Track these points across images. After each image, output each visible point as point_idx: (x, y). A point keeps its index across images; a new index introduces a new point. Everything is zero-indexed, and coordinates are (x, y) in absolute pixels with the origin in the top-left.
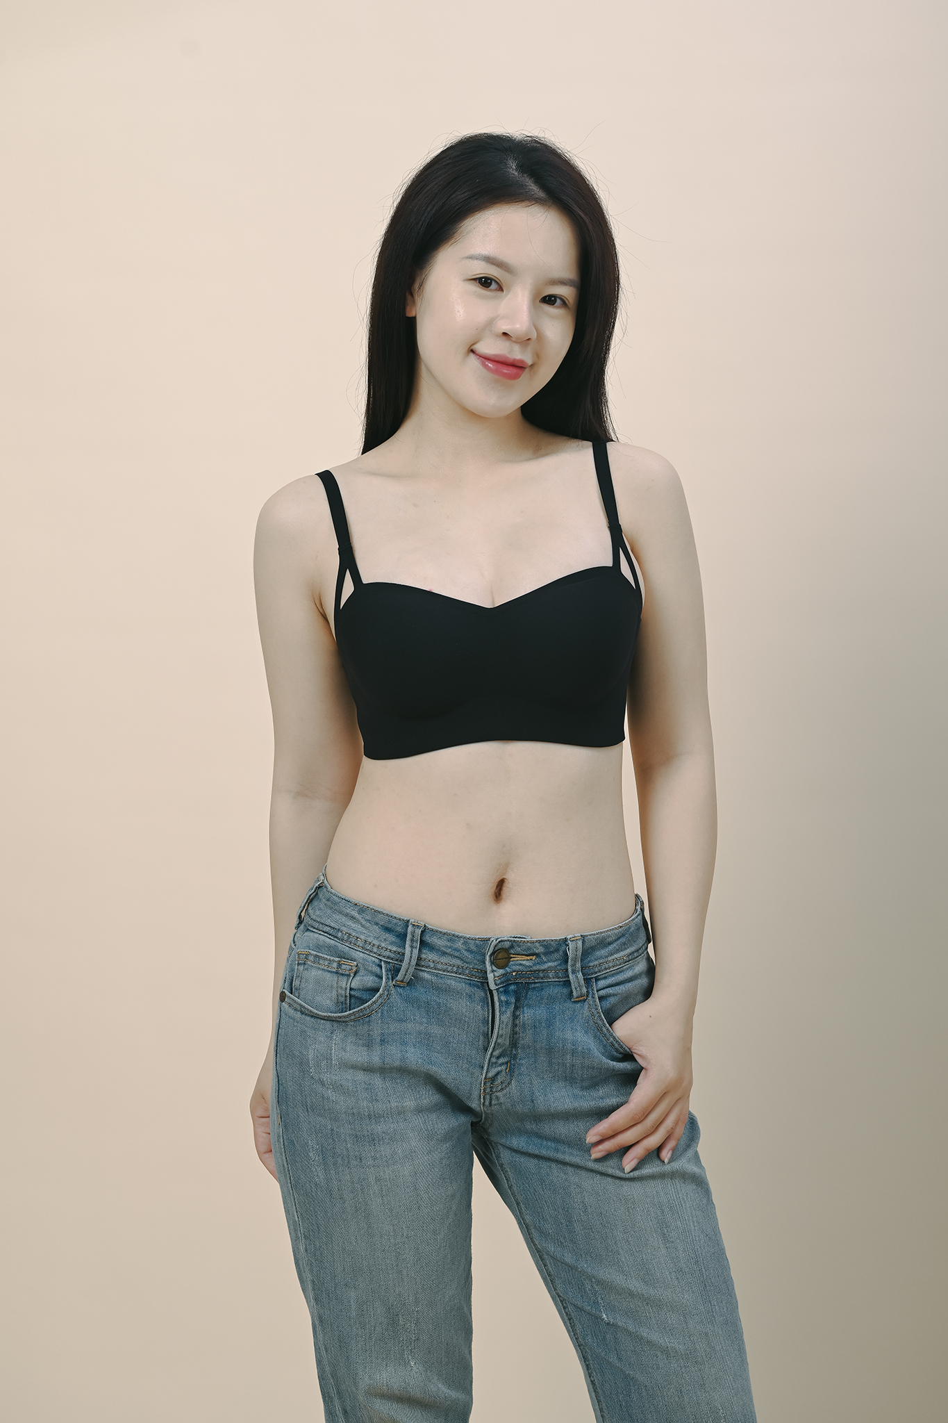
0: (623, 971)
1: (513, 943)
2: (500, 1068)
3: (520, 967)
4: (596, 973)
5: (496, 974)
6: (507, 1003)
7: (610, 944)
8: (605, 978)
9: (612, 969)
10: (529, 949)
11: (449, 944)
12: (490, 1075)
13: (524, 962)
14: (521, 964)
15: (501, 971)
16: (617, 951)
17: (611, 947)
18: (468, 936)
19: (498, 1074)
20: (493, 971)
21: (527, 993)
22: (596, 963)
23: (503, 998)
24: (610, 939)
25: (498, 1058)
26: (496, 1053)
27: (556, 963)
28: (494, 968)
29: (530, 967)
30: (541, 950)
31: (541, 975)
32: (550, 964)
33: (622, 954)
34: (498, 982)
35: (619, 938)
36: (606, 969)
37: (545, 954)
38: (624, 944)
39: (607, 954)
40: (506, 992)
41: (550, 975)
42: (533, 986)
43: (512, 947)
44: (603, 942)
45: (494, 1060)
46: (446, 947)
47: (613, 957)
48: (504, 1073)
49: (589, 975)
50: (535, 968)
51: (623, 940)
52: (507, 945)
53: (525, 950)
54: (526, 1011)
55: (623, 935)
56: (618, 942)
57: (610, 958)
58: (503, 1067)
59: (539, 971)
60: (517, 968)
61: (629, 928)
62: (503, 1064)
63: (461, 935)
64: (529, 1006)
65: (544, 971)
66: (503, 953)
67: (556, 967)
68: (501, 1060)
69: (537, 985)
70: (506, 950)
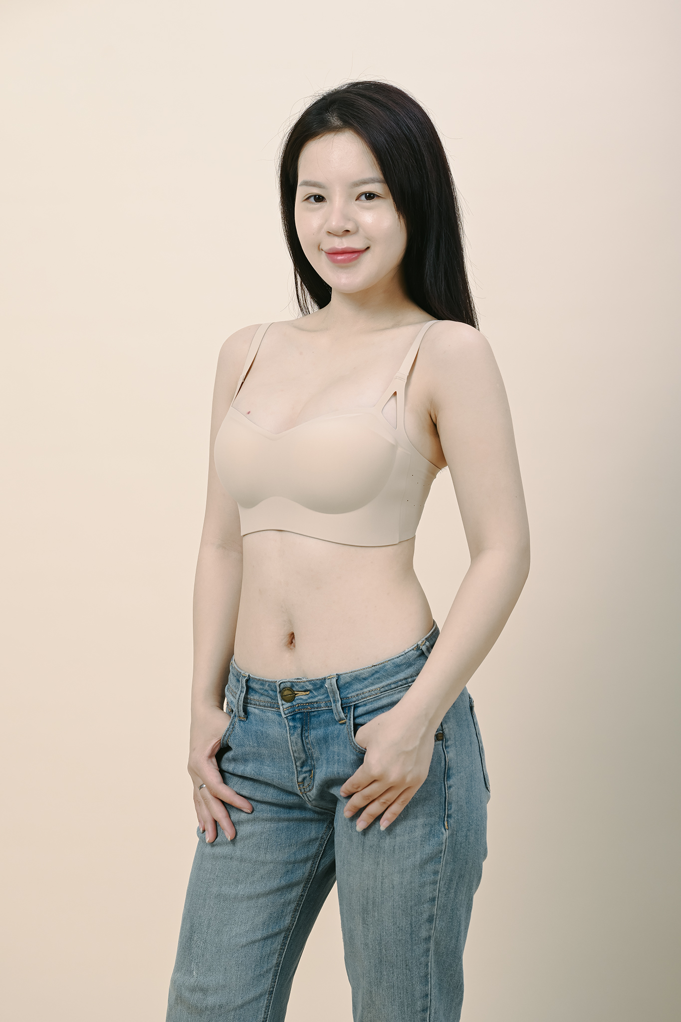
0: (381, 698)
1: (293, 684)
2: (304, 775)
3: (301, 701)
4: (355, 701)
5: (284, 706)
6: (295, 727)
7: (365, 679)
8: (365, 705)
9: (368, 698)
10: (303, 687)
11: (261, 687)
12: (300, 779)
13: (302, 697)
14: (301, 699)
15: (289, 704)
16: (372, 684)
17: (366, 682)
18: (271, 680)
19: (304, 779)
20: (283, 705)
21: (310, 719)
22: (353, 694)
23: (291, 724)
24: (364, 676)
25: (302, 767)
26: (298, 764)
27: (323, 697)
28: (284, 702)
29: (306, 700)
30: (310, 687)
31: (315, 705)
32: (319, 697)
33: (377, 686)
34: (286, 712)
35: (373, 675)
36: (362, 698)
37: (315, 689)
38: (378, 678)
39: (361, 687)
40: (294, 719)
41: (322, 705)
42: (313, 714)
43: (292, 686)
44: (357, 678)
45: (299, 769)
46: (260, 689)
47: (368, 689)
48: (308, 778)
49: (349, 704)
50: (309, 701)
51: (377, 676)
52: (289, 685)
53: (301, 688)
54: (312, 732)
55: (377, 672)
56: (373, 678)
57: (365, 690)
58: (307, 775)
59: (314, 702)
60: (299, 701)
61: (384, 666)
62: (306, 772)
63: (267, 680)
64: (314, 728)
65: (317, 702)
66: (288, 691)
67: (324, 698)
68: (305, 769)
69: (315, 713)
70: (291, 689)
